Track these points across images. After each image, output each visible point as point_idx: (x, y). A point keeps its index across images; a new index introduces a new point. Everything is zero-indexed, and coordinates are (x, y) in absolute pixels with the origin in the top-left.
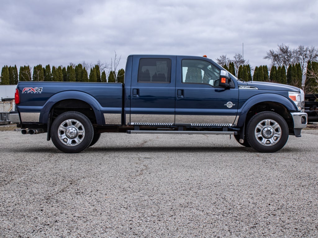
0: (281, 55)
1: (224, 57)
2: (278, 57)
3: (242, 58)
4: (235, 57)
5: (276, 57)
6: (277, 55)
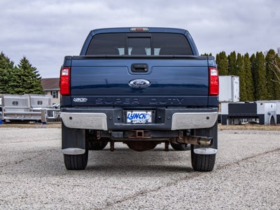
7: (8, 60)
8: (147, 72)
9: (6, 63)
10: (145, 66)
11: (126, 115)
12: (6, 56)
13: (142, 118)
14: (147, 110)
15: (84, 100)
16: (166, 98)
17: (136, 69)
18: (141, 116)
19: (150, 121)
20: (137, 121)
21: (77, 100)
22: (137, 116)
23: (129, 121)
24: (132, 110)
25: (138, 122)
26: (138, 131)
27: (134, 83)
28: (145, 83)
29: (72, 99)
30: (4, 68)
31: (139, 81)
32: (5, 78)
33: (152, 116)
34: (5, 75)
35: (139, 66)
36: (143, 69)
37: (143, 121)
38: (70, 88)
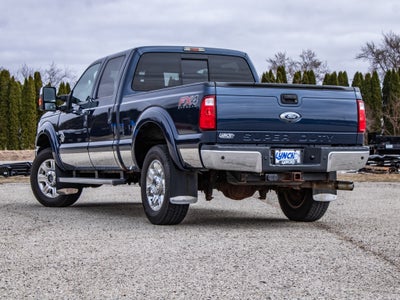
0: (387, 51)
1: (282, 57)
2: (384, 56)
3: (314, 58)
4: (301, 56)
5: (379, 56)
6: (382, 53)
8: (297, 103)
10: (295, 97)
11: (274, 154)
13: (291, 157)
14: (295, 148)
15: (230, 136)
16: (316, 134)
17: (287, 100)
19: (299, 161)
20: (285, 161)
21: (223, 136)
22: (285, 155)
23: (277, 161)
24: (280, 148)
25: (287, 162)
27: (286, 117)
28: (296, 117)
29: (217, 134)
31: (291, 114)
33: (301, 156)
35: (289, 97)
36: (293, 100)
37: (292, 162)
38: (216, 120)
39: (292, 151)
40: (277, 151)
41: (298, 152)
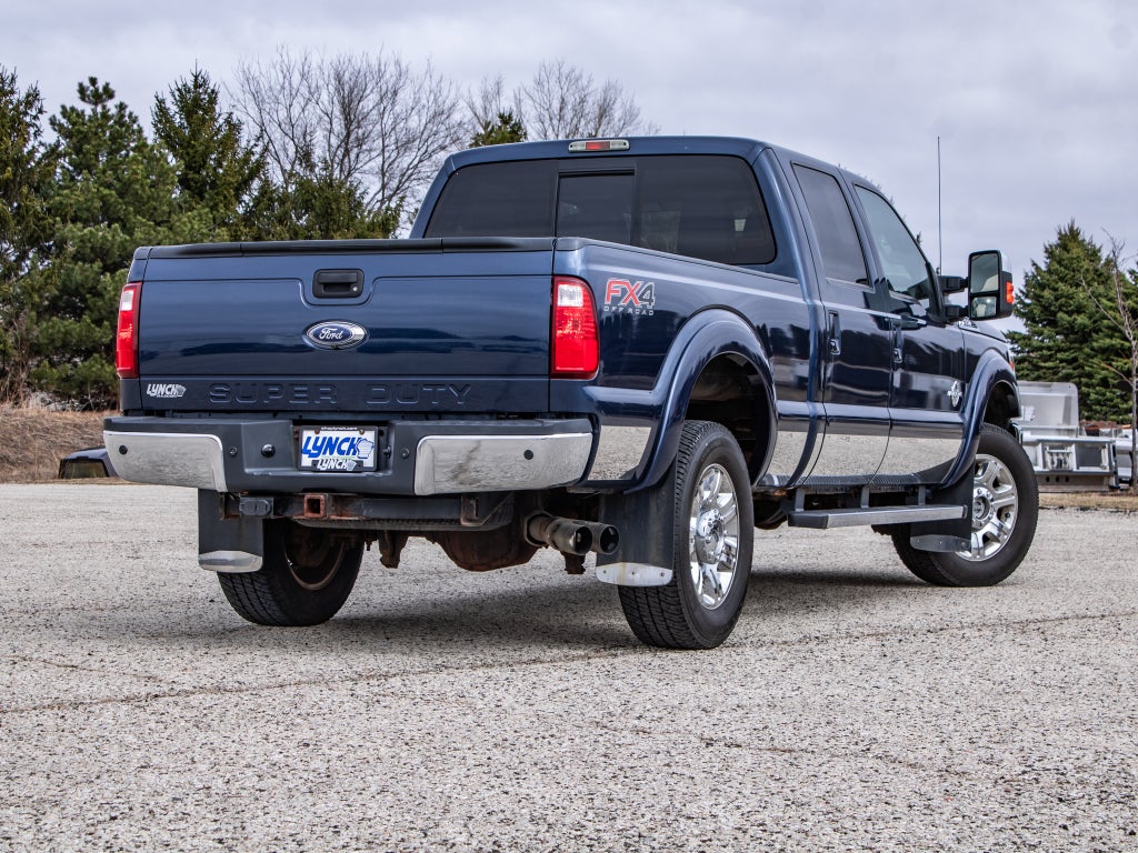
7: (1093, 254)
8: (358, 295)
9: (1086, 264)
10: (353, 277)
11: (298, 440)
12: (1085, 236)
13: (346, 451)
14: (361, 425)
15: (174, 391)
16: (415, 384)
17: (327, 285)
18: (345, 447)
19: (369, 462)
20: (329, 461)
21: (157, 390)
22: (331, 445)
23: (306, 461)
24: (317, 424)
25: (332, 465)
26: (308, 496)
27: (316, 335)
28: (347, 335)
29: (141, 389)
30: (1078, 285)
31: (328, 329)
32: (1081, 319)
33: (377, 447)
34: (1079, 310)
35: (334, 277)
36: (348, 285)
37: (348, 462)
38: (139, 353)
39: (354, 434)
40: (307, 434)
41: (370, 435)
